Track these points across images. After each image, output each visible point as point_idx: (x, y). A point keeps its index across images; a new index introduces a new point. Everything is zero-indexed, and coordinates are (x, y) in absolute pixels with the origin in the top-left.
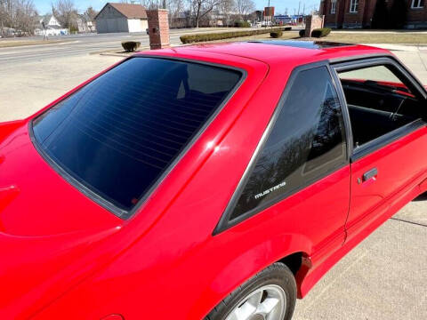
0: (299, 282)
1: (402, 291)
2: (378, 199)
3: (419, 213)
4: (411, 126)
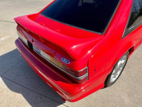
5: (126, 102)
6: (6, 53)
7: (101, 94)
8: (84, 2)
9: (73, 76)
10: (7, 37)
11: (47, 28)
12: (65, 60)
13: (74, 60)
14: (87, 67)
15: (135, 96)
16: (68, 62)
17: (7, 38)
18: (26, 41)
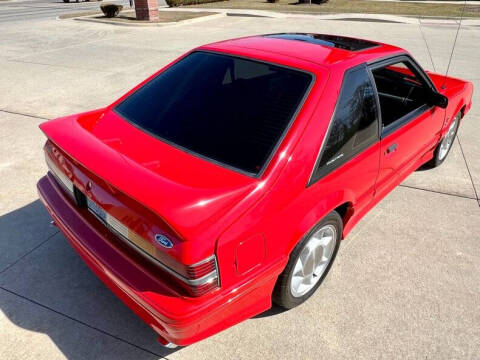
0: (345, 223)
1: (408, 235)
2: (389, 171)
3: (420, 181)
4: (419, 111)
5: (332, 347)
6: (7, 212)
7: (269, 329)
8: (236, 78)
9: (180, 278)
10: (8, 164)
11: (127, 159)
12: (162, 240)
13: (181, 241)
14: (213, 257)
15: (358, 332)
16: (169, 245)
17: (11, 166)
18: (69, 185)
